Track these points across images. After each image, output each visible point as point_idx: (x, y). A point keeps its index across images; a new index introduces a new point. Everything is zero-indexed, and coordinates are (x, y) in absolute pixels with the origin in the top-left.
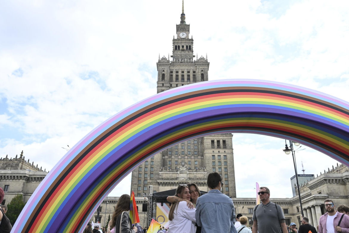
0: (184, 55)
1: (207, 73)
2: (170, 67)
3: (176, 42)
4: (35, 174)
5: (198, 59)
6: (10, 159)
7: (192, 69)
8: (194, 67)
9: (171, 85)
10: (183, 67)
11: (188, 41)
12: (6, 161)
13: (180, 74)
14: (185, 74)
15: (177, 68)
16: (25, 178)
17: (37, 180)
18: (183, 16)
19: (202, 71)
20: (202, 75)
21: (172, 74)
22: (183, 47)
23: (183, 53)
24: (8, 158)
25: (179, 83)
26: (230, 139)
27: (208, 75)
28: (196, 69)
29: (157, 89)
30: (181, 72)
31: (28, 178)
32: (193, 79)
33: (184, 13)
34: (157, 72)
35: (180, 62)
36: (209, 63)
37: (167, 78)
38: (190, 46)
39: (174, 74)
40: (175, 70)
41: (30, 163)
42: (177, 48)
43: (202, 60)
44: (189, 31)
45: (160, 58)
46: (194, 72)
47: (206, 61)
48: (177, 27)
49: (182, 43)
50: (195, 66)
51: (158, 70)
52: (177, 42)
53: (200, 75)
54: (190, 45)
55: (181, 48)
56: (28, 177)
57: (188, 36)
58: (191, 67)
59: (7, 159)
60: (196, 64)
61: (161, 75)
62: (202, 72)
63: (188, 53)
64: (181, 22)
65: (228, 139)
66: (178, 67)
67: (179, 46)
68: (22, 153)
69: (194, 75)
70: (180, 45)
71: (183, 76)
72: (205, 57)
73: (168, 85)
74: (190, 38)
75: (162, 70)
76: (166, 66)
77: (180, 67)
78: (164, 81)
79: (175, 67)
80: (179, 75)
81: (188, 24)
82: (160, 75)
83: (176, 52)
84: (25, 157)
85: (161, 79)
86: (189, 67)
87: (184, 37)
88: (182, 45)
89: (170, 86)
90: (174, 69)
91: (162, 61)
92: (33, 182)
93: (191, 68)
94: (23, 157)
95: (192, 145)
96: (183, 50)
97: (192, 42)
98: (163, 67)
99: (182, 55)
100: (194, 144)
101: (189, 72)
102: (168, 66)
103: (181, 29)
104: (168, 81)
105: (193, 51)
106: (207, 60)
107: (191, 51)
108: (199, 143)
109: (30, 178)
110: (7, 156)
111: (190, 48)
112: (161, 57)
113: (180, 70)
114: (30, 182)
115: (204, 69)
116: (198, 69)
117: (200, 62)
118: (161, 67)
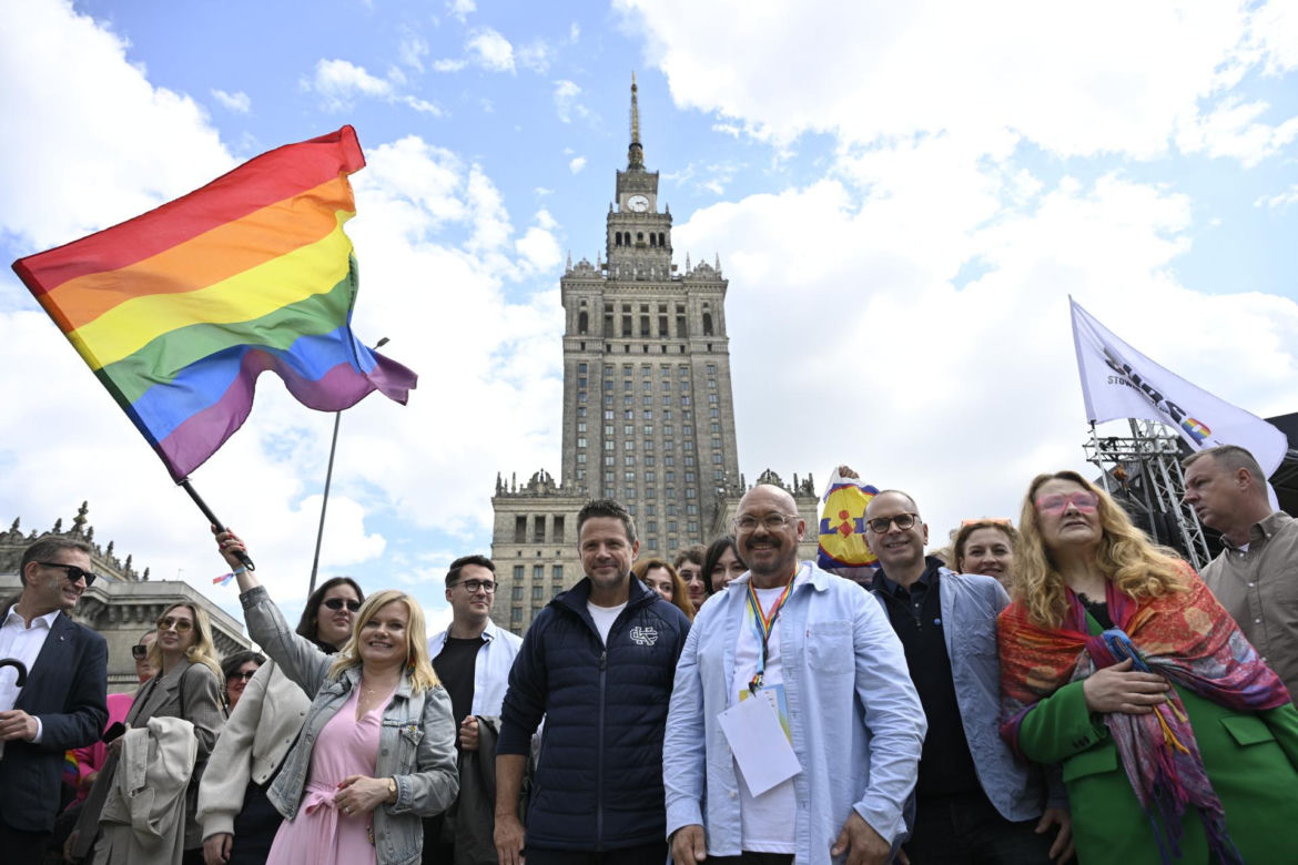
0: (644, 260)
1: (721, 312)
2: (603, 292)
3: (617, 221)
4: (135, 592)
5: (692, 270)
6: (26, 535)
7: (673, 298)
8: (679, 294)
9: (609, 347)
10: (645, 293)
11: (656, 222)
12: (11, 543)
13: (636, 314)
14: (653, 314)
15: (625, 295)
16: (88, 608)
17: (140, 616)
18: (635, 147)
19: (706, 305)
20: (707, 319)
21: (610, 314)
22: (640, 236)
23: (640, 254)
24: (20, 534)
25: (633, 341)
26: (812, 511)
27: (724, 319)
28: (687, 300)
29: (565, 360)
30: (639, 309)
31: (102, 608)
32: (679, 331)
33: (642, 141)
34: (563, 311)
35: (634, 277)
36: (727, 281)
37: (595, 324)
38: (662, 236)
39: (618, 316)
40: (619, 302)
41: (118, 560)
42: (623, 241)
43: (704, 273)
44: (655, 192)
45: (573, 265)
46: (680, 309)
47: (718, 276)
48: (618, 181)
49: (636, 224)
50: (682, 292)
52: (620, 221)
53: (701, 319)
54: (662, 231)
55: (634, 240)
56: (101, 603)
57: (652, 205)
58: (670, 294)
59: (18, 537)
60: (685, 285)
61: (576, 317)
62: (706, 310)
63: (657, 256)
64: (630, 167)
66: (631, 293)
67: (628, 236)
68: (83, 511)
69: (679, 319)
70: (631, 231)
71: (645, 320)
72: (713, 265)
73: (599, 346)
74: (661, 210)
75: (577, 301)
76: (591, 289)
77: (635, 293)
78: (586, 334)
79: (620, 292)
80: (634, 317)
81: (655, 172)
82: (572, 316)
83: (618, 252)
84: (94, 529)
85: (575, 327)
86: (664, 293)
87: (641, 209)
88: (638, 231)
89: (605, 350)
90: (618, 298)
91: (577, 274)
92: (122, 627)
93: (672, 296)
94: (85, 527)
95: (682, 536)
96: (641, 246)
97: (668, 222)
98: (580, 292)
99: (637, 260)
100: (688, 532)
101: (663, 309)
102: (596, 290)
103: (631, 187)
104: (599, 333)
105: (671, 251)
106: (720, 273)
107: (665, 249)
109: (111, 610)
110: (16, 525)
111: (661, 242)
112: (575, 262)
113: (638, 303)
114: (112, 627)
115: (710, 299)
116: (691, 301)
117: (700, 279)
118: (575, 292)
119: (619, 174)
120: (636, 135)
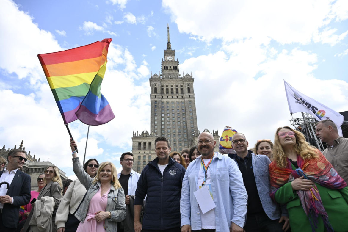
0: (171, 73)
1: (192, 87)
2: (161, 82)
4: (36, 165)
5: (184, 76)
6: (7, 150)
8: (181, 82)
9: (162, 97)
10: (172, 82)
11: (175, 63)
12: (3, 152)
13: (170, 88)
14: (174, 88)
17: (38, 171)
18: (169, 43)
19: (188, 85)
20: (189, 89)
21: (163, 88)
22: (170, 67)
23: (170, 72)
24: (5, 149)
25: (169, 95)
26: (218, 140)
27: (193, 89)
29: (151, 100)
30: (170, 86)
31: (27, 169)
32: (181, 92)
34: (150, 87)
35: (169, 78)
36: (194, 79)
37: (159, 91)
39: (165, 88)
40: (165, 85)
41: (32, 156)
43: (188, 76)
44: (174, 55)
45: (153, 75)
46: (182, 86)
47: (191, 77)
48: (164, 53)
49: (169, 64)
51: (150, 85)
52: (165, 63)
53: (187, 89)
54: (176, 66)
55: (169, 68)
57: (174, 59)
59: (4, 150)
60: (183, 80)
61: (154, 89)
62: (188, 86)
63: (175, 72)
64: (167, 49)
65: (216, 140)
66: (168, 82)
67: (167, 67)
68: (22, 143)
69: (181, 89)
70: (168, 66)
71: (172, 89)
72: (190, 74)
73: (160, 97)
74: (176, 60)
75: (154, 85)
76: (157, 81)
78: (156, 93)
79: (165, 82)
81: (174, 50)
82: (152, 89)
83: (164, 71)
84: (25, 148)
85: (153, 92)
86: (177, 82)
87: (170, 60)
88: (170, 65)
89: (162, 98)
91: (154, 77)
92: (33, 174)
93: (179, 83)
94: (23, 147)
96: (171, 70)
97: (178, 63)
98: (155, 82)
100: (185, 146)
101: (177, 86)
102: (159, 81)
103: (168, 54)
104: (160, 93)
105: (179, 71)
107: (177, 70)
108: (190, 145)
109: (30, 170)
110: (4, 147)
111: (176, 68)
112: (153, 74)
115: (189, 83)
116: (184, 84)
117: (187, 78)
118: (153, 82)
119: (164, 51)
120: (169, 40)
